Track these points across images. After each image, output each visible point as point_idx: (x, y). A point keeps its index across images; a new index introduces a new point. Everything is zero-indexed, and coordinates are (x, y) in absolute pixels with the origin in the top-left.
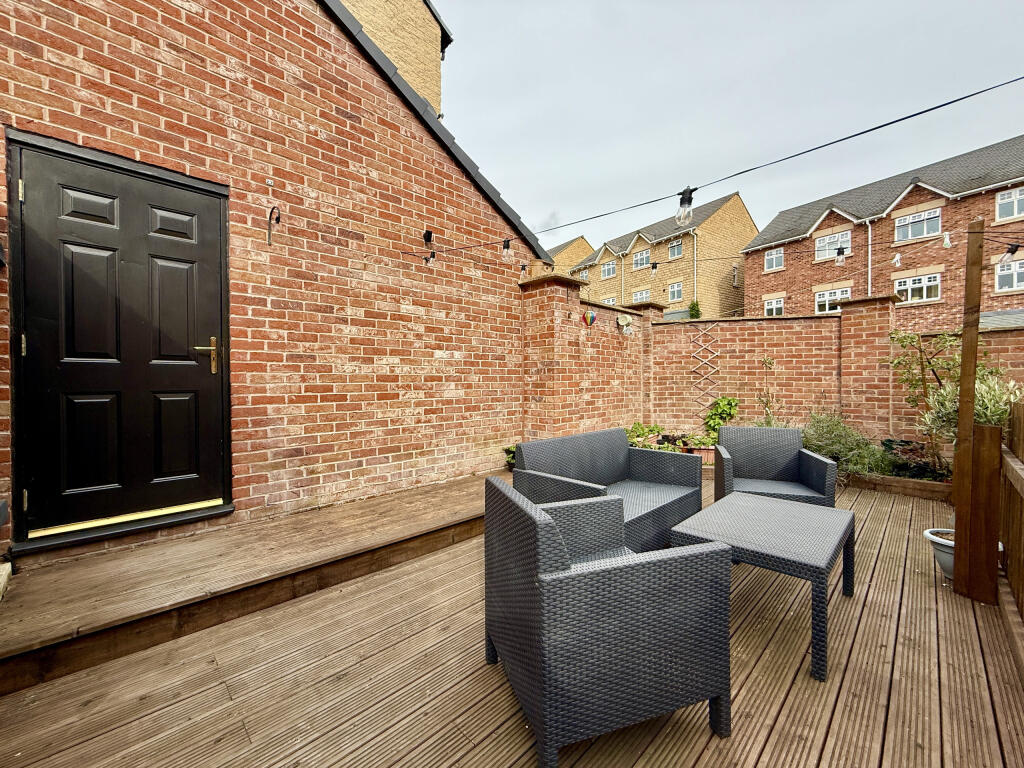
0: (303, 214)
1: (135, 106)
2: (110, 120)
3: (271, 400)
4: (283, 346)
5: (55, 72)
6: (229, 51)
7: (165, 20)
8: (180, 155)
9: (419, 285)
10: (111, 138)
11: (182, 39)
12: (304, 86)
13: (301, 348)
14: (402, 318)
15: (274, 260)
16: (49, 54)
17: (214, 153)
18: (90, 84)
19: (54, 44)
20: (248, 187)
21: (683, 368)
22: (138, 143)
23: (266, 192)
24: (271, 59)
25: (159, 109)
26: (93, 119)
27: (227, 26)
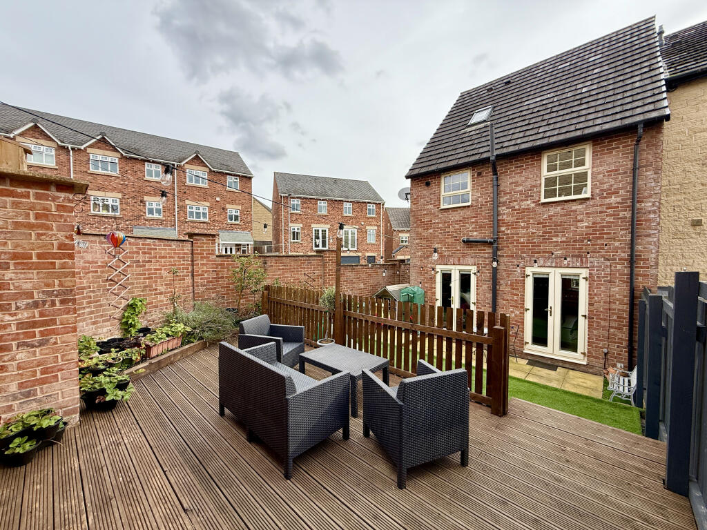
21: (99, 277)
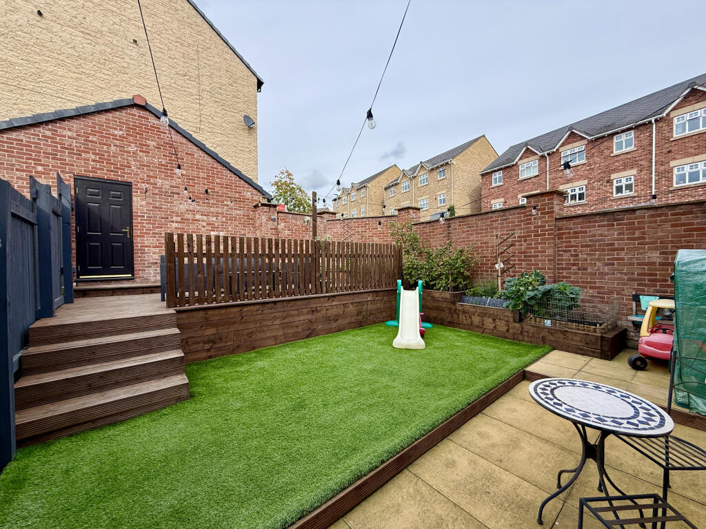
0: (158, 188)
1: (105, 164)
2: (98, 169)
3: (146, 247)
4: (150, 230)
5: (85, 159)
6: (131, 142)
7: (113, 139)
8: (117, 175)
9: (204, 209)
10: (99, 174)
11: (118, 143)
12: (156, 148)
13: (157, 230)
14: (196, 220)
15: (147, 203)
16: (83, 155)
17: (128, 174)
18: (93, 161)
19: (84, 152)
20: (138, 182)
22: (106, 174)
23: (144, 183)
24: (145, 142)
25: (111, 164)
26: (94, 170)
27: (131, 136)
